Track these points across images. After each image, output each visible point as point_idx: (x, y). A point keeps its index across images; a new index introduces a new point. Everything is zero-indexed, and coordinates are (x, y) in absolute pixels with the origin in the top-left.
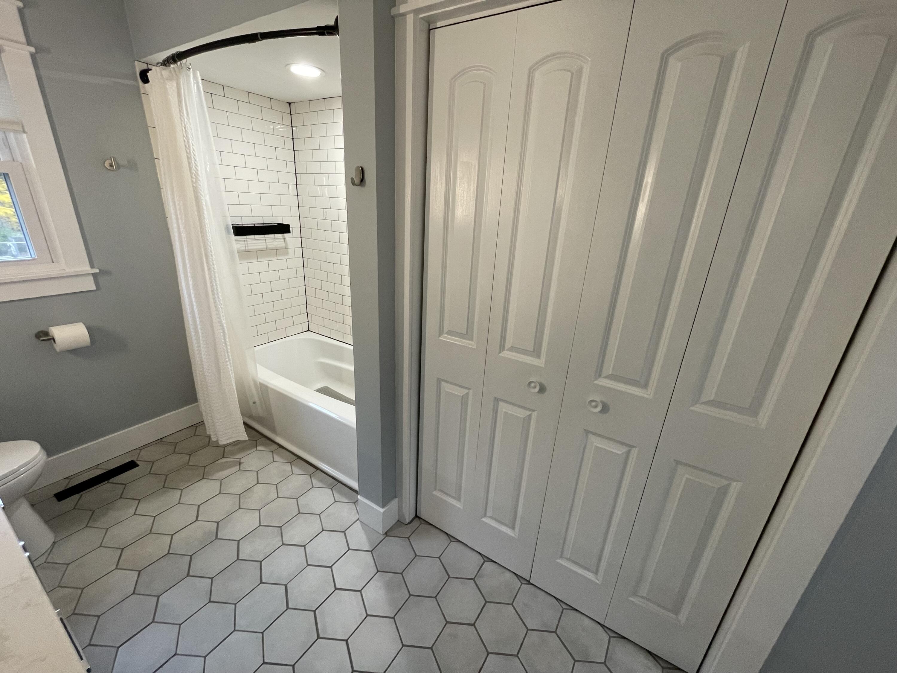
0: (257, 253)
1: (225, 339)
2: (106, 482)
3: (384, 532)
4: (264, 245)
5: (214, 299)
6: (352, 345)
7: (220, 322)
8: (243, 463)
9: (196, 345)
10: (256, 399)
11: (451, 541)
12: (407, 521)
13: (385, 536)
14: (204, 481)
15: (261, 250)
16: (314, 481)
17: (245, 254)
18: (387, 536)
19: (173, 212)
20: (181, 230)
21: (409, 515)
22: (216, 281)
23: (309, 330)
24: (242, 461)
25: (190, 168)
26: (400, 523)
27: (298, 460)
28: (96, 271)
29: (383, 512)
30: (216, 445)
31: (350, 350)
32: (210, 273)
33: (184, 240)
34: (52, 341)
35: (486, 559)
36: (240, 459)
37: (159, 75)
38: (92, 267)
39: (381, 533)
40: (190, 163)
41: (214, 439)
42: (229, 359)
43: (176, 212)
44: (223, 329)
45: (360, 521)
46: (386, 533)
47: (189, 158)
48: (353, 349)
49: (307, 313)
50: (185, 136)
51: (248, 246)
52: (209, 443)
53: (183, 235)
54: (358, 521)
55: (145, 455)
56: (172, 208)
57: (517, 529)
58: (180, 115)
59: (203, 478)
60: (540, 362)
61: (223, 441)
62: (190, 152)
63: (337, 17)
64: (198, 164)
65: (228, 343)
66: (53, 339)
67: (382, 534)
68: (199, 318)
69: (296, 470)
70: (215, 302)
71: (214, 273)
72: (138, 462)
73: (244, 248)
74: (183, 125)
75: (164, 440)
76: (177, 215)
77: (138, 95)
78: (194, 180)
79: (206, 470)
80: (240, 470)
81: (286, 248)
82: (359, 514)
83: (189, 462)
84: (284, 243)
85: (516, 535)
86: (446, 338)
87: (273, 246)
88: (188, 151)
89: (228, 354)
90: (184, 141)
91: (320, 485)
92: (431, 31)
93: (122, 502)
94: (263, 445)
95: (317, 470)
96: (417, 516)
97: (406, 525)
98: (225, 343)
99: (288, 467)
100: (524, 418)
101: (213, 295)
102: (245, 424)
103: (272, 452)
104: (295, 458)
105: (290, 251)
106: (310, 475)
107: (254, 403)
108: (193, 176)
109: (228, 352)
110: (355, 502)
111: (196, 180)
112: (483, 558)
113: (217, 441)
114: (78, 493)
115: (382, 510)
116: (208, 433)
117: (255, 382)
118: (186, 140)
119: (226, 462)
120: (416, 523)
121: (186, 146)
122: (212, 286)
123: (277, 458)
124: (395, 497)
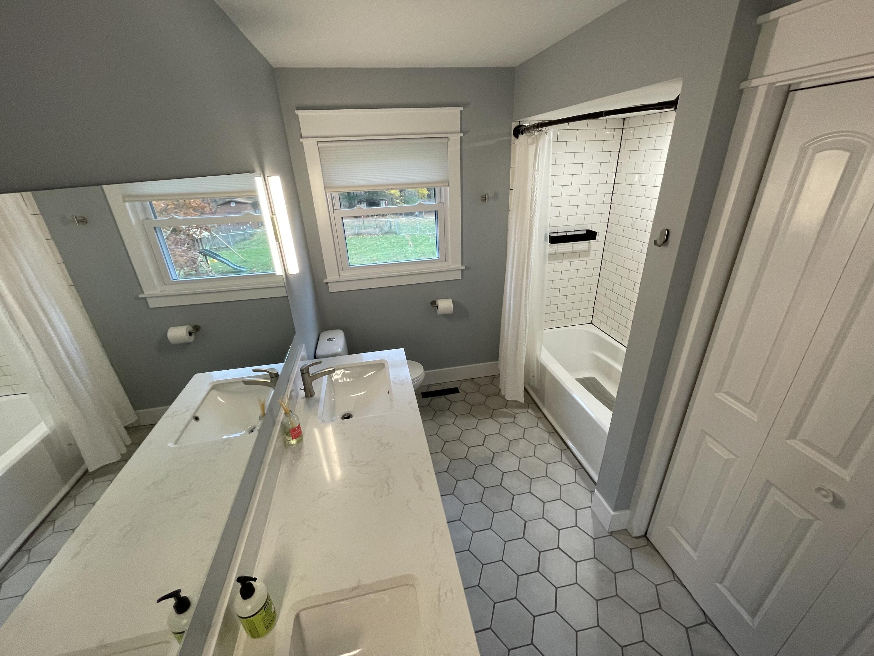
0: (564, 256)
1: (526, 329)
2: (443, 396)
3: (610, 531)
4: (571, 249)
5: (525, 300)
6: (626, 347)
7: (526, 317)
8: (517, 417)
9: (507, 328)
10: (536, 375)
11: (675, 579)
12: (634, 535)
13: (609, 534)
14: (491, 420)
15: (567, 253)
16: (564, 457)
17: (553, 257)
18: (611, 535)
19: (513, 235)
20: (515, 249)
21: (638, 530)
22: (529, 287)
23: (591, 323)
24: (517, 415)
25: (531, 207)
26: (626, 532)
27: (555, 433)
28: (464, 268)
29: (613, 515)
30: (503, 397)
31: (623, 351)
32: (527, 282)
33: (516, 256)
34: (437, 308)
35: (708, 621)
36: (516, 414)
37: (526, 141)
38: (462, 265)
39: (607, 528)
40: (531, 204)
41: (503, 393)
42: (525, 343)
43: (515, 237)
44: (526, 322)
45: (592, 510)
46: (611, 532)
47: (532, 200)
48: (626, 351)
49: (594, 308)
50: (533, 184)
51: (558, 250)
52: (498, 393)
53: (516, 253)
54: (590, 509)
55: (463, 387)
56: (513, 233)
57: (757, 620)
58: (533, 170)
59: (491, 418)
60: (846, 474)
61: (508, 398)
62: (534, 195)
63: (679, 96)
64: (537, 203)
65: (527, 332)
66: (438, 307)
67: (607, 530)
68: (513, 311)
69: (552, 441)
70: (525, 302)
71: (530, 281)
72: (460, 390)
73: (554, 252)
74: (534, 176)
75: (475, 380)
76: (515, 239)
77: (509, 144)
78: (532, 216)
79: (494, 412)
80: (514, 422)
81: (589, 251)
82: (593, 502)
83: (485, 402)
84: (588, 246)
85: (753, 625)
86: (723, 397)
87: (578, 249)
88: (533, 195)
89: (525, 340)
90: (532, 188)
91: (567, 462)
92: (791, 93)
93: (448, 413)
94: (533, 409)
95: (568, 449)
96: (645, 535)
97: (633, 537)
98: (525, 332)
99: (546, 435)
100: (801, 520)
101: (526, 297)
102: (525, 389)
103: (538, 418)
104: (554, 431)
105: (592, 253)
106: (561, 450)
107: (533, 376)
108: (532, 212)
109: (525, 339)
110: (592, 492)
111: (533, 216)
112: (706, 618)
113: (504, 396)
114: (431, 397)
115: (613, 513)
116: (500, 387)
117: (538, 361)
118: (533, 187)
119: (507, 412)
120: (643, 542)
121: (532, 191)
122: (526, 291)
123: (540, 425)
124: (628, 509)
